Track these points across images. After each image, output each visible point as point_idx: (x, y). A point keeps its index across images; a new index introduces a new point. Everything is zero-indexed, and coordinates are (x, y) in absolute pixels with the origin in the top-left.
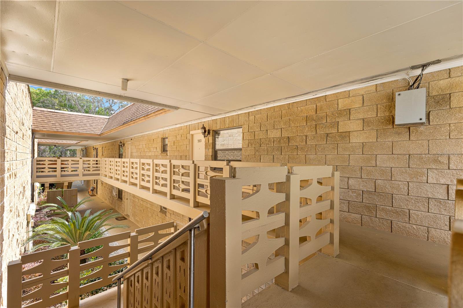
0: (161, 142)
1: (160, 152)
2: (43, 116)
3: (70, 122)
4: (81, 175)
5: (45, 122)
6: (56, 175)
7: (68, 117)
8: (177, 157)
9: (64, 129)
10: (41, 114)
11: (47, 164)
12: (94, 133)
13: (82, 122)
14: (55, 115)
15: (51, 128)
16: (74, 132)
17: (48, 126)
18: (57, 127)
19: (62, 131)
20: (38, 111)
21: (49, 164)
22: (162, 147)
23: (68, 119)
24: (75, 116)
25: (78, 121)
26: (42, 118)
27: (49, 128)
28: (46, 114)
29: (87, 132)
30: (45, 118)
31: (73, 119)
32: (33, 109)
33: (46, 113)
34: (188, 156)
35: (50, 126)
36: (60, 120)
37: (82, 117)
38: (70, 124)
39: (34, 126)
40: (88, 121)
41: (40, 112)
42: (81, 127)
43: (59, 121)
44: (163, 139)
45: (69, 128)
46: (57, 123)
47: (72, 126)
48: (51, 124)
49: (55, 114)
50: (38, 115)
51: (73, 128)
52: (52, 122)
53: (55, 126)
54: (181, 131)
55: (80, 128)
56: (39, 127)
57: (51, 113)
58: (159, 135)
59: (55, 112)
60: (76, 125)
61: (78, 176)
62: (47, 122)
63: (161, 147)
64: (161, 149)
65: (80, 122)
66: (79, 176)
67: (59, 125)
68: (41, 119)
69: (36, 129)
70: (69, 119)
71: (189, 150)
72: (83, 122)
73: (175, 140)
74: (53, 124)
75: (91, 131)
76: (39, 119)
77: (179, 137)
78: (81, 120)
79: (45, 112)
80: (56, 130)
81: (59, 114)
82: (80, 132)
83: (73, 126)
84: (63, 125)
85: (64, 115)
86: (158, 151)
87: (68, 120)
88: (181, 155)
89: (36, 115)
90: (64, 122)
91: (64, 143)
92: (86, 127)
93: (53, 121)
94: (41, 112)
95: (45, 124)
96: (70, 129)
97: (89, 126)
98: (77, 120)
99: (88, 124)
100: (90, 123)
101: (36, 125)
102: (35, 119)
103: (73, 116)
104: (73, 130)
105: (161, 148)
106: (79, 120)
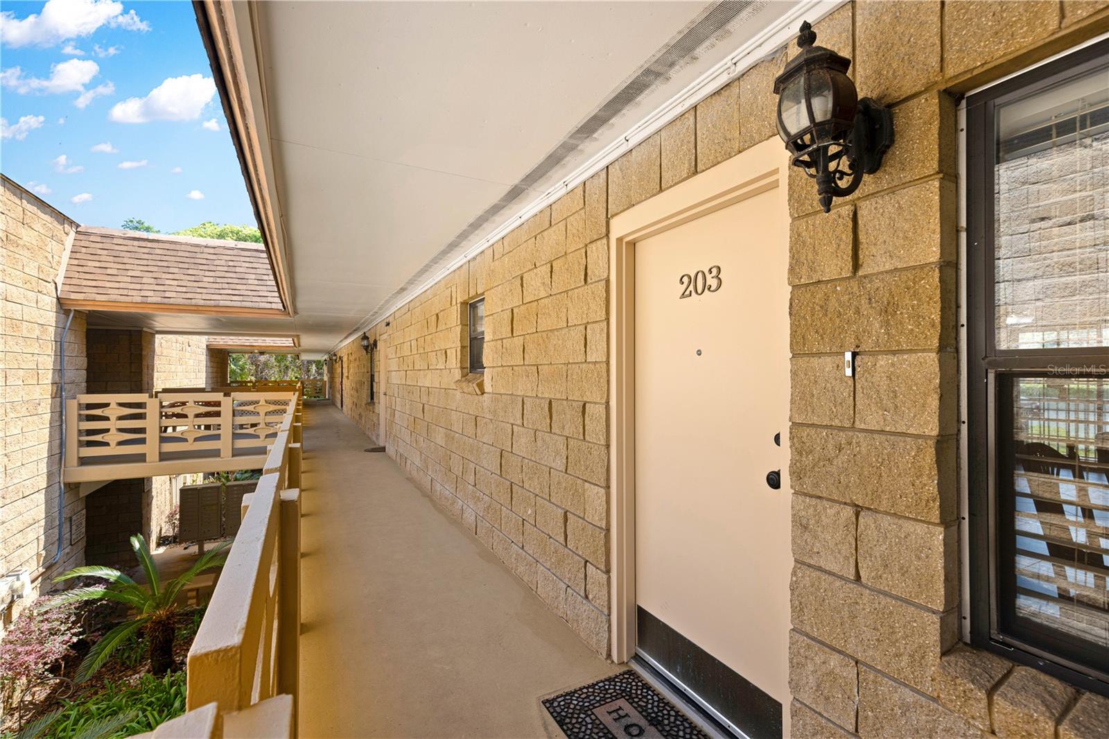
0: (459, 323)
1: (457, 374)
2: (105, 252)
3: (190, 272)
4: (226, 452)
5: (109, 271)
6: (144, 455)
7: (187, 254)
8: (528, 406)
9: (167, 295)
10: (100, 246)
11: (113, 418)
12: (268, 306)
13: (231, 269)
14: (146, 250)
15: (125, 292)
16: (202, 302)
17: (117, 285)
18: (145, 287)
19: (159, 300)
20: (92, 238)
21: (121, 418)
22: (463, 347)
23: (187, 260)
24: (212, 251)
25: (219, 268)
26: (103, 258)
27: (116, 291)
28: (117, 248)
29: (245, 304)
30: (111, 259)
31: (204, 262)
32: (76, 233)
33: (121, 241)
34: (602, 409)
35: (121, 285)
36: (160, 264)
37: (235, 252)
38: (193, 278)
39: (67, 288)
40: (255, 265)
41: (99, 239)
42: (226, 286)
43: (155, 269)
44: (471, 308)
45: (184, 289)
46: (150, 275)
47: (196, 284)
48: (129, 279)
49: (149, 245)
50: (89, 251)
51: (199, 291)
52: (130, 273)
53: (138, 287)
54: (554, 236)
55: (222, 292)
56: (85, 290)
57: (136, 243)
58: (454, 289)
59: (150, 238)
60: (211, 280)
61: (219, 456)
62: (115, 272)
63: (459, 349)
64: (459, 357)
65: (226, 269)
66: (222, 455)
67: (152, 281)
68: (98, 264)
69: (72, 298)
70: (192, 261)
71: (608, 363)
72: (238, 270)
73: (516, 301)
74: (134, 280)
75: (258, 299)
76: (90, 263)
77: (536, 283)
78: (231, 264)
79: (115, 241)
80: (139, 299)
81: (161, 245)
82: (222, 303)
83: (200, 284)
84: (168, 282)
85: (178, 247)
86: (450, 369)
87: (186, 266)
88: (552, 396)
89: (84, 250)
90: (171, 270)
91: (268, 344)
92: (244, 287)
93: (135, 267)
94: (104, 240)
95: (109, 278)
96: (188, 296)
97: (256, 282)
98: (217, 263)
99: (253, 276)
100: (258, 271)
101: (74, 281)
102: (76, 262)
103: (206, 250)
104: (199, 296)
105: (459, 353)
106: (222, 263)
